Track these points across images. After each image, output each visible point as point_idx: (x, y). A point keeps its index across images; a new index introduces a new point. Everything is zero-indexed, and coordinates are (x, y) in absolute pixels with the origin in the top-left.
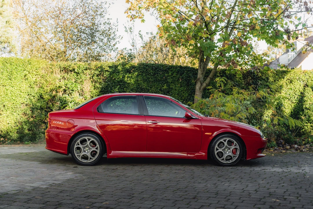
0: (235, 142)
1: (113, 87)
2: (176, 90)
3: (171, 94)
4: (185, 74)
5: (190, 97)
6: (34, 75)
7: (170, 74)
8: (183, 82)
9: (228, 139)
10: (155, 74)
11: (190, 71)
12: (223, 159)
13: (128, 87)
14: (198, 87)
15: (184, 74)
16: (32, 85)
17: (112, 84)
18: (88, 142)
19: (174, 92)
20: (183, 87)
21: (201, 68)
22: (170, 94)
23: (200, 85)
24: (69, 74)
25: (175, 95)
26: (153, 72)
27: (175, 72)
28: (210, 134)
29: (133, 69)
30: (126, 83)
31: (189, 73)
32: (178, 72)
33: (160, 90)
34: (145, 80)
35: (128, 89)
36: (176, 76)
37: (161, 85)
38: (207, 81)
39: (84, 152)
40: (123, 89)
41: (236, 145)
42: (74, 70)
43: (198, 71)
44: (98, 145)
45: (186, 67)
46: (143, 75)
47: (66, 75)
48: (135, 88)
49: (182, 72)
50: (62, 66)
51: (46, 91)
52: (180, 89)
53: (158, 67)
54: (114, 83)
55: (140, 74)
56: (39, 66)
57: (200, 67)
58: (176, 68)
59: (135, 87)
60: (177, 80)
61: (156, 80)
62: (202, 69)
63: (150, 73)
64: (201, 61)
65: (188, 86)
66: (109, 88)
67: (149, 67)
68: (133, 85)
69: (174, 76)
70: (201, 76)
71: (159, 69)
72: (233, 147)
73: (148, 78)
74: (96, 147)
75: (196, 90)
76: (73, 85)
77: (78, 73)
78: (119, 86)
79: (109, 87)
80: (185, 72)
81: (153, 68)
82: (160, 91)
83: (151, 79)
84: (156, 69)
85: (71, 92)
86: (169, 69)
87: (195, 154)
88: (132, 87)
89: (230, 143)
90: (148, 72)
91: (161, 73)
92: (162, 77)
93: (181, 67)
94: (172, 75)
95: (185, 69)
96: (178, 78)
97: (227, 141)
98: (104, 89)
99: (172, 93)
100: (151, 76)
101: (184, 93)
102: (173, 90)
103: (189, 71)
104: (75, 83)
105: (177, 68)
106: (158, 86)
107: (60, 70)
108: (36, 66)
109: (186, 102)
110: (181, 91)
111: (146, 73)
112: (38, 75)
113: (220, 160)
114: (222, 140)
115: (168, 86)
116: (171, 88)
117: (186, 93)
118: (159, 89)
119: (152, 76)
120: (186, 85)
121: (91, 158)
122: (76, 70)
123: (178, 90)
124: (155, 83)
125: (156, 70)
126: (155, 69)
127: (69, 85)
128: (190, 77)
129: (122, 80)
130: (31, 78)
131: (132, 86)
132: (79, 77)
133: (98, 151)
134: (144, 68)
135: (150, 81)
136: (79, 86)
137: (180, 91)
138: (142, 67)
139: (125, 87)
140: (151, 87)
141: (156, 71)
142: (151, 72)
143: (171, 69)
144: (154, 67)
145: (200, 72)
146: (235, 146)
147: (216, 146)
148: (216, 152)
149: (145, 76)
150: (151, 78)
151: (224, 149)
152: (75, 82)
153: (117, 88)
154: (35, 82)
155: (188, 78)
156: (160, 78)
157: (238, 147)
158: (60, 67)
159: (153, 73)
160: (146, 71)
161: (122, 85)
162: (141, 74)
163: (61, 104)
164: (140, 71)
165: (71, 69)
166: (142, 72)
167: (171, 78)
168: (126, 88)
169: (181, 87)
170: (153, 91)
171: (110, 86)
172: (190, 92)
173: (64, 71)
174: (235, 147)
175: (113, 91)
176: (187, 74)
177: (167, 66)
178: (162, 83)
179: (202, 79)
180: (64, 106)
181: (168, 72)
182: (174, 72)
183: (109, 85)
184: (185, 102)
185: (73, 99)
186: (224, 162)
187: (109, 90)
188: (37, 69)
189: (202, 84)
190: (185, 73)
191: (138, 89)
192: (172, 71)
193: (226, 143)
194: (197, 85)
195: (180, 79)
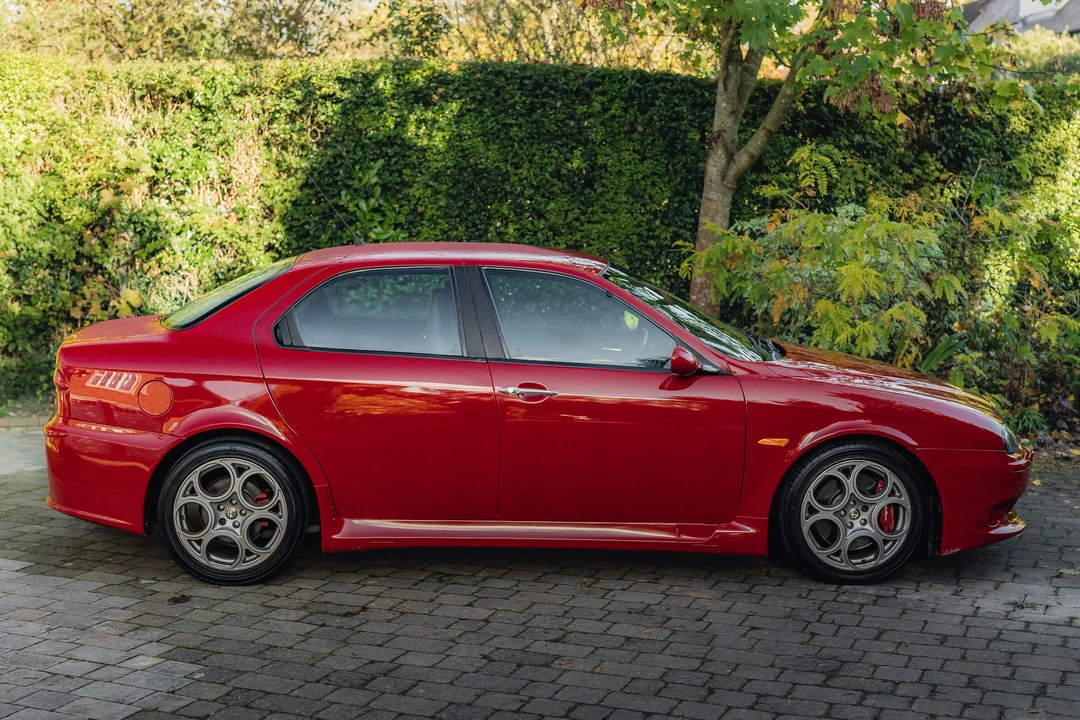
0: (892, 478)
1: (357, 167)
2: (620, 173)
3: (600, 190)
4: (660, 106)
5: (682, 202)
6: (20, 123)
7: (597, 106)
8: (653, 141)
9: (860, 465)
10: (532, 110)
11: (682, 92)
12: (838, 553)
13: (420, 164)
14: (714, 166)
15: (654, 105)
16: (11, 167)
17: (351, 155)
18: (237, 483)
19: (612, 183)
20: (649, 161)
21: (730, 87)
22: (595, 191)
23: (723, 161)
24: (170, 113)
25: (616, 193)
26: (524, 98)
27: (616, 97)
28: (782, 442)
29: (440, 90)
30: (410, 148)
31: (677, 101)
32: (632, 97)
33: (553, 177)
34: (493, 133)
35: (420, 172)
36: (620, 117)
37: (560, 152)
38: (754, 144)
39: (219, 526)
40: (401, 175)
41: (895, 492)
42: (190, 95)
43: (713, 93)
44: (279, 496)
45: (665, 78)
46: (481, 113)
47: (156, 119)
48: (449, 168)
49: (646, 98)
50: (139, 82)
51: (71, 189)
52: (640, 167)
53: (546, 80)
54: (362, 149)
55: (469, 110)
56: (37, 85)
57: (725, 85)
58: (620, 81)
59: (450, 164)
60: (626, 133)
61: (539, 134)
62: (735, 94)
63: (513, 106)
64: (731, 56)
65: (673, 155)
66: (341, 172)
67: (507, 79)
68: (439, 158)
69: (613, 117)
70: (729, 122)
71: (551, 88)
72: (882, 501)
73: (504, 125)
74: (272, 503)
75: (707, 182)
76: (188, 162)
77: (206, 110)
78: (381, 162)
79: (338, 167)
80: (658, 98)
81: (526, 82)
82: (555, 181)
83: (515, 129)
84: (538, 85)
85: (180, 187)
86: (592, 85)
87: (716, 528)
88: (436, 165)
89: (870, 482)
90: (505, 101)
91: (558, 104)
92: (562, 121)
93: (642, 77)
94: (606, 110)
95: (661, 84)
96: (632, 124)
97: (855, 473)
98: (320, 173)
99: (604, 185)
100: (517, 119)
101: (654, 184)
102: (608, 174)
103: (674, 92)
104: (195, 151)
105: (625, 82)
106: (546, 160)
107: (129, 96)
108: (24, 82)
109: (662, 223)
110: (643, 179)
111: (497, 103)
112: (33, 121)
113: (822, 554)
114: (833, 471)
115: (590, 157)
116: (601, 167)
117: (662, 185)
118: (550, 173)
119: (522, 115)
120: (665, 151)
121: (249, 553)
122: (198, 98)
123: (632, 176)
124: (532, 145)
125: (538, 92)
126: (534, 89)
127: (171, 161)
128: (679, 117)
129: (395, 137)
130: (7, 135)
131: (436, 161)
132: (210, 125)
133: (282, 522)
134: (489, 84)
135: (511, 139)
136: (212, 164)
137: (640, 176)
138: (478, 79)
139: (406, 166)
140: (516, 164)
141: (537, 96)
142: (517, 98)
143: (599, 84)
144: (530, 78)
145: (724, 105)
146: (892, 494)
147: (809, 497)
148: (806, 524)
149: (493, 116)
150: (516, 125)
151: (845, 509)
152: (195, 146)
153: (375, 171)
154: (23, 152)
155: (673, 124)
156: (557, 125)
157: (904, 499)
158: (131, 85)
159: (524, 103)
160: (497, 94)
161: (394, 156)
162: (473, 110)
163: (137, 239)
164: (471, 95)
165: (176, 92)
166: (481, 102)
167: (602, 123)
168: (413, 167)
169: (644, 159)
170: (526, 179)
171: (341, 164)
172: (681, 182)
173: (147, 100)
174: (893, 500)
175: (356, 181)
176: (666, 104)
177: (583, 75)
178: (561, 146)
179: (731, 135)
180: (151, 247)
181: (588, 96)
182: (612, 100)
183: (340, 156)
184: (658, 222)
185: (187, 219)
186: (843, 566)
187: (338, 178)
188: (28, 98)
189: (730, 157)
190: (657, 102)
191: (461, 173)
192: (603, 93)
193: (850, 484)
194: (710, 161)
195: (640, 129)
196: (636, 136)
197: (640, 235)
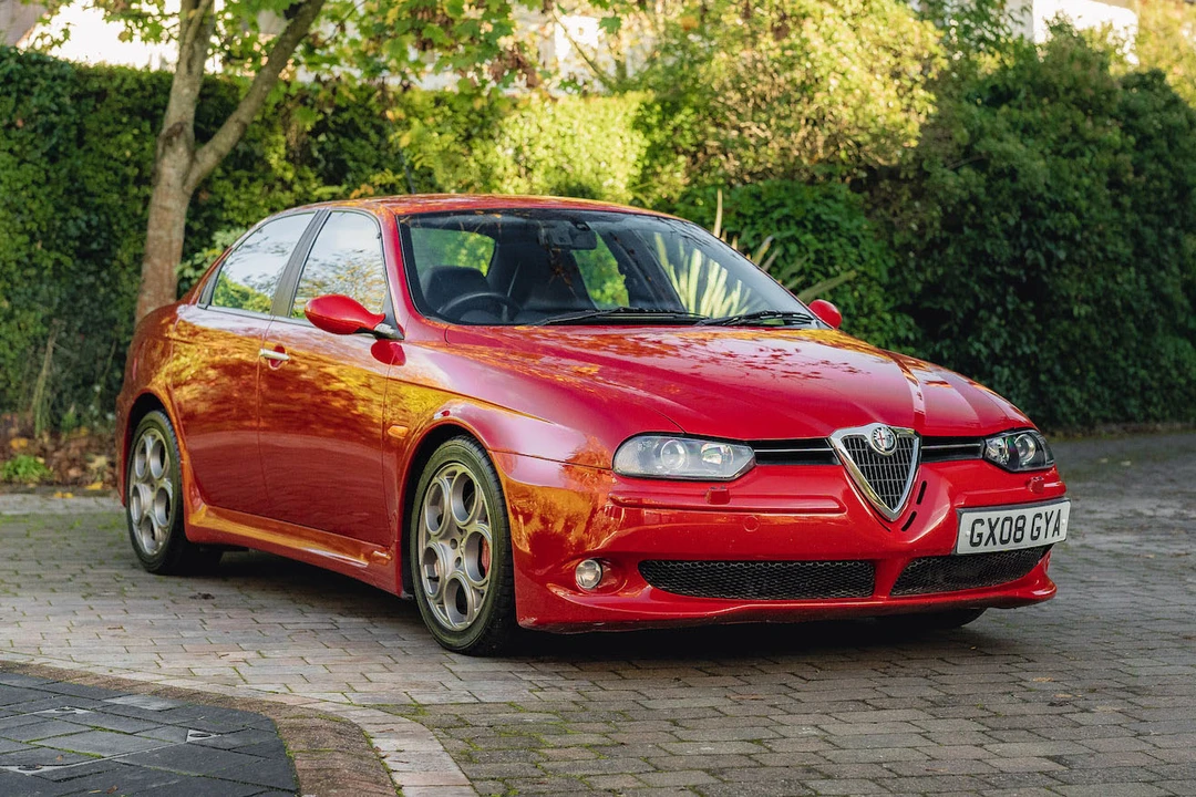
4: (41, 95)
5: (64, 220)
8: (33, 140)
15: (33, 93)
20: (28, 166)
23: (185, 161)
32: (8, 81)
52: (19, 174)
57: (189, 66)
60: (4, 128)
70: (191, 113)
95: (38, 67)
96: (11, 117)
101: (34, 197)
110: (23, 189)
117: (43, 198)
120: (46, 153)
137: (19, 185)
176: (47, 93)
184: (39, 246)
189: (193, 156)
190: (36, 90)
194: (166, 160)
195: (20, 123)
196: (14, 133)
197: (18, 262)
